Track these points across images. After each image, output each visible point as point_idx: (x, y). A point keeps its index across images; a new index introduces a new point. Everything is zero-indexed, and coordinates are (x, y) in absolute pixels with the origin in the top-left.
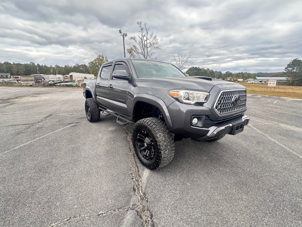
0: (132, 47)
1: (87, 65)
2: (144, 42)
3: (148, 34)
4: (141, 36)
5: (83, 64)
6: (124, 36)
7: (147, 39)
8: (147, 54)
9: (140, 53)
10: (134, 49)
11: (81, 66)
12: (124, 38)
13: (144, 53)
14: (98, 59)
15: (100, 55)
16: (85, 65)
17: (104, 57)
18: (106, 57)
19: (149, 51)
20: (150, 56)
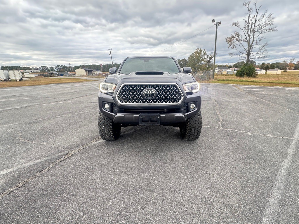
0: (234, 35)
1: (187, 59)
2: (252, 25)
3: (258, 15)
4: (247, 20)
5: (184, 59)
6: (218, 25)
7: (256, 21)
8: (253, 40)
9: (244, 40)
10: (236, 37)
11: (181, 60)
12: (217, 27)
13: (249, 39)
14: (196, 53)
15: (198, 49)
16: (185, 59)
17: (202, 50)
18: (204, 50)
19: (256, 36)
20: (258, 41)
